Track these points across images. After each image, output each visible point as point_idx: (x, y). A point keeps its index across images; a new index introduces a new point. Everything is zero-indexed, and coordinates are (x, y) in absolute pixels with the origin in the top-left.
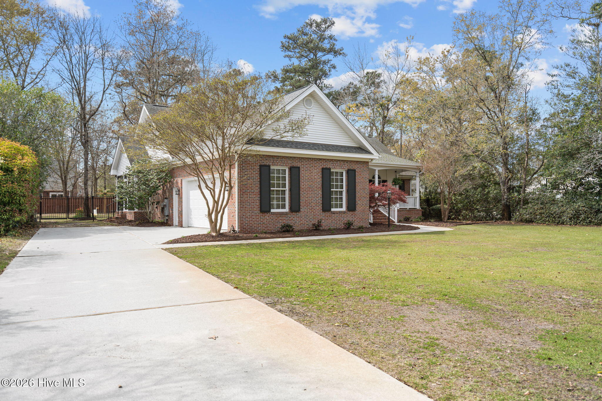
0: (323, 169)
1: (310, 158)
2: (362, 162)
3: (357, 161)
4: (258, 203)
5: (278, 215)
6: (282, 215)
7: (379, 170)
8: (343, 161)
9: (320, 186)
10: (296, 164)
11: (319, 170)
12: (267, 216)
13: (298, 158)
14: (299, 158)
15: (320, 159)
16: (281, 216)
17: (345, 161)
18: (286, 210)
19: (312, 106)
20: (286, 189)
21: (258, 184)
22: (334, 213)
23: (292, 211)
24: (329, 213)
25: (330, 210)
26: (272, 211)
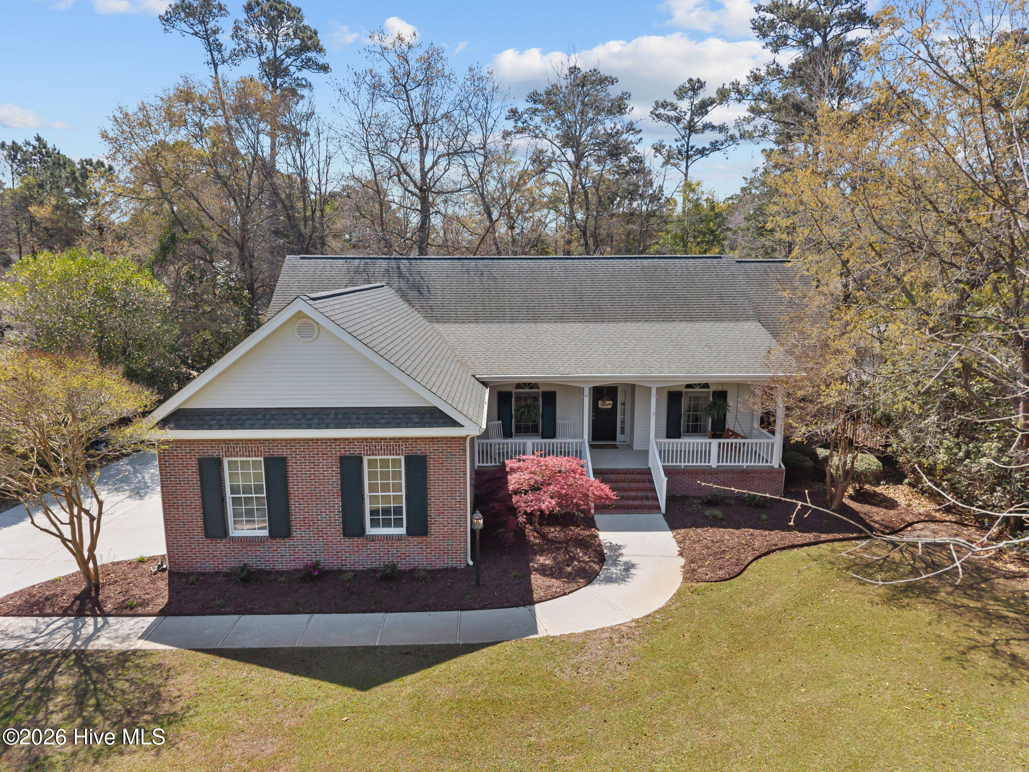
0: (342, 457)
1: (311, 440)
2: (446, 438)
3: (433, 438)
6: (253, 543)
8: (394, 439)
9: (337, 489)
10: (277, 452)
11: (335, 461)
13: (282, 439)
14: (286, 440)
15: (335, 439)
16: (250, 545)
17: (400, 439)
18: (265, 533)
19: (314, 337)
20: (265, 495)
21: (198, 491)
22: (373, 538)
23: (272, 536)
24: (360, 540)
25: (362, 532)
26: (231, 535)
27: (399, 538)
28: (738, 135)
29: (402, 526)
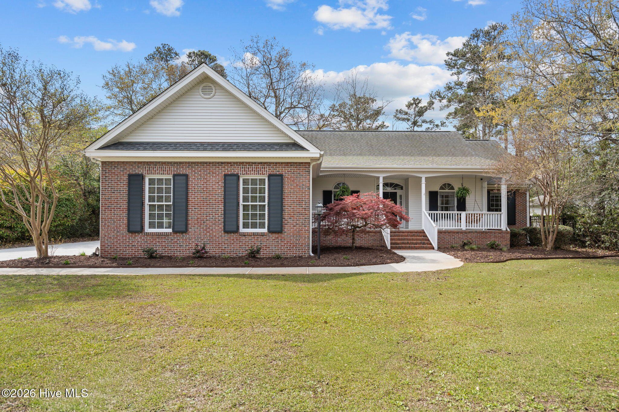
0: (226, 175)
1: (206, 163)
2: (296, 163)
3: (288, 163)
4: (125, 222)
5: (154, 236)
6: (161, 237)
7: (426, 178)
8: (261, 163)
9: (221, 198)
10: (182, 171)
11: (221, 178)
12: (138, 238)
13: (186, 163)
14: (189, 163)
15: (222, 163)
16: (158, 238)
17: (265, 163)
18: (170, 230)
19: (212, 95)
20: (171, 203)
21: (126, 198)
22: (244, 235)
23: (175, 232)
24: (235, 236)
25: (237, 231)
26: (146, 231)
27: (262, 235)
28: (440, 124)
29: (265, 228)
